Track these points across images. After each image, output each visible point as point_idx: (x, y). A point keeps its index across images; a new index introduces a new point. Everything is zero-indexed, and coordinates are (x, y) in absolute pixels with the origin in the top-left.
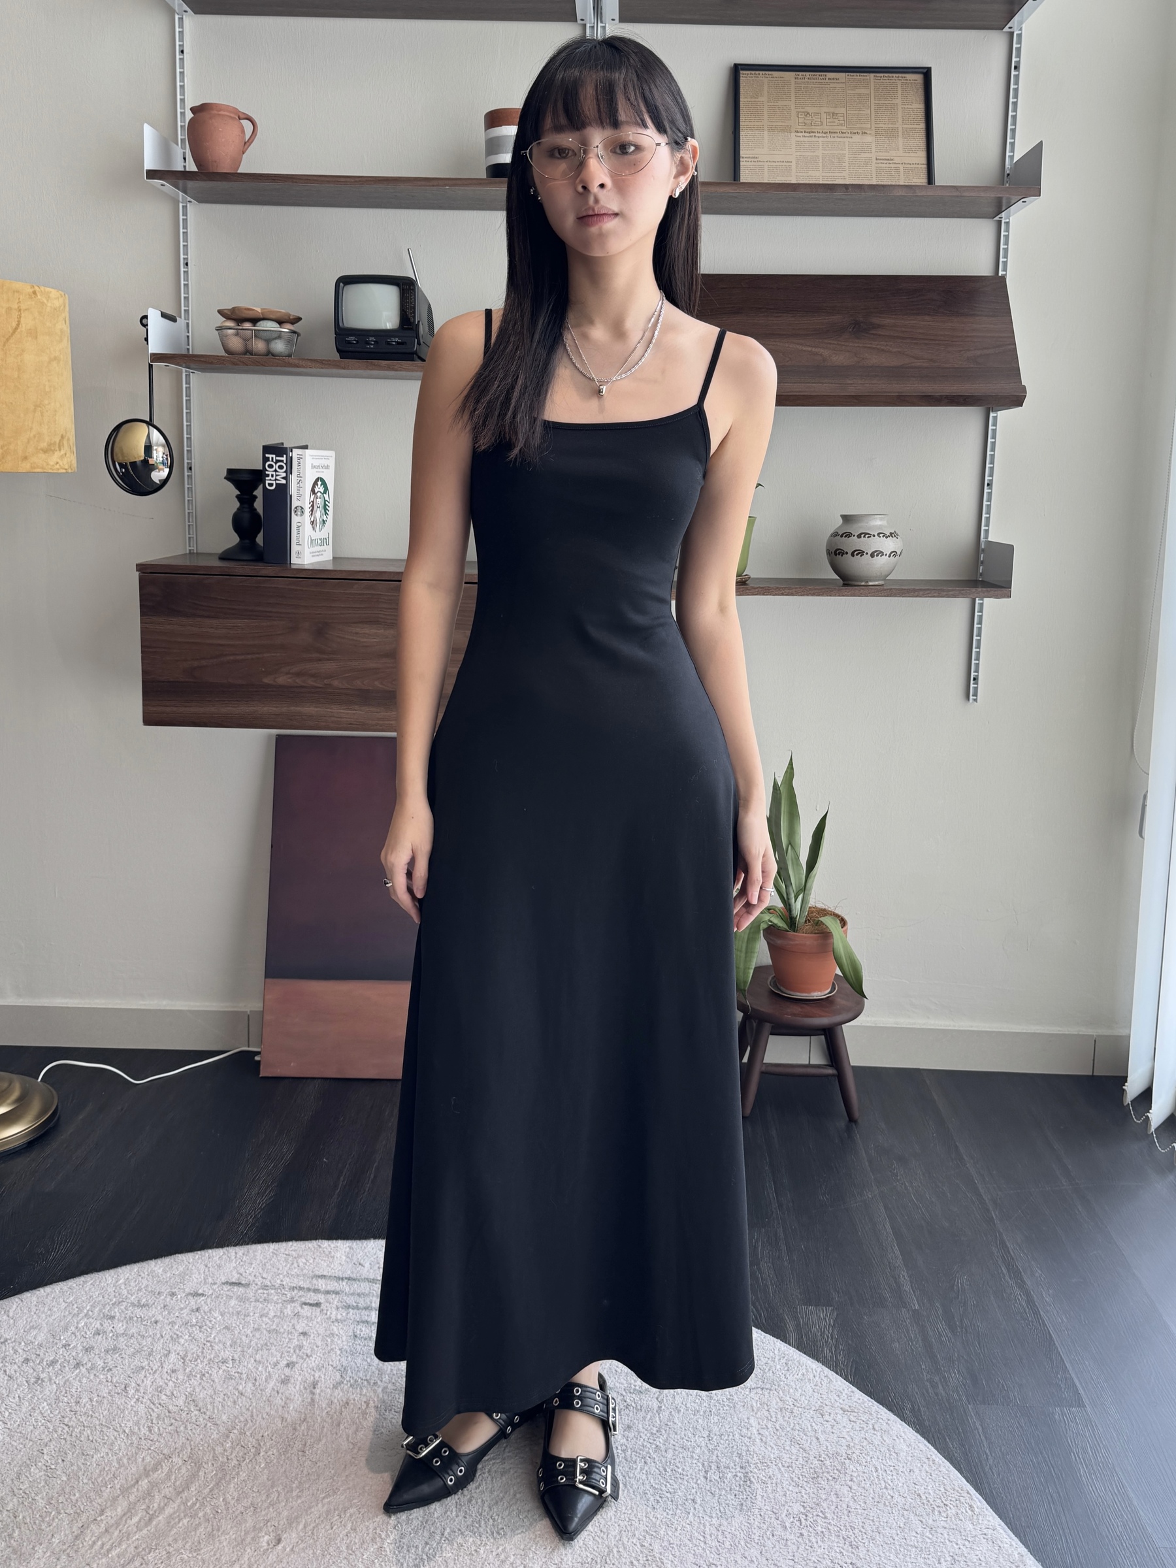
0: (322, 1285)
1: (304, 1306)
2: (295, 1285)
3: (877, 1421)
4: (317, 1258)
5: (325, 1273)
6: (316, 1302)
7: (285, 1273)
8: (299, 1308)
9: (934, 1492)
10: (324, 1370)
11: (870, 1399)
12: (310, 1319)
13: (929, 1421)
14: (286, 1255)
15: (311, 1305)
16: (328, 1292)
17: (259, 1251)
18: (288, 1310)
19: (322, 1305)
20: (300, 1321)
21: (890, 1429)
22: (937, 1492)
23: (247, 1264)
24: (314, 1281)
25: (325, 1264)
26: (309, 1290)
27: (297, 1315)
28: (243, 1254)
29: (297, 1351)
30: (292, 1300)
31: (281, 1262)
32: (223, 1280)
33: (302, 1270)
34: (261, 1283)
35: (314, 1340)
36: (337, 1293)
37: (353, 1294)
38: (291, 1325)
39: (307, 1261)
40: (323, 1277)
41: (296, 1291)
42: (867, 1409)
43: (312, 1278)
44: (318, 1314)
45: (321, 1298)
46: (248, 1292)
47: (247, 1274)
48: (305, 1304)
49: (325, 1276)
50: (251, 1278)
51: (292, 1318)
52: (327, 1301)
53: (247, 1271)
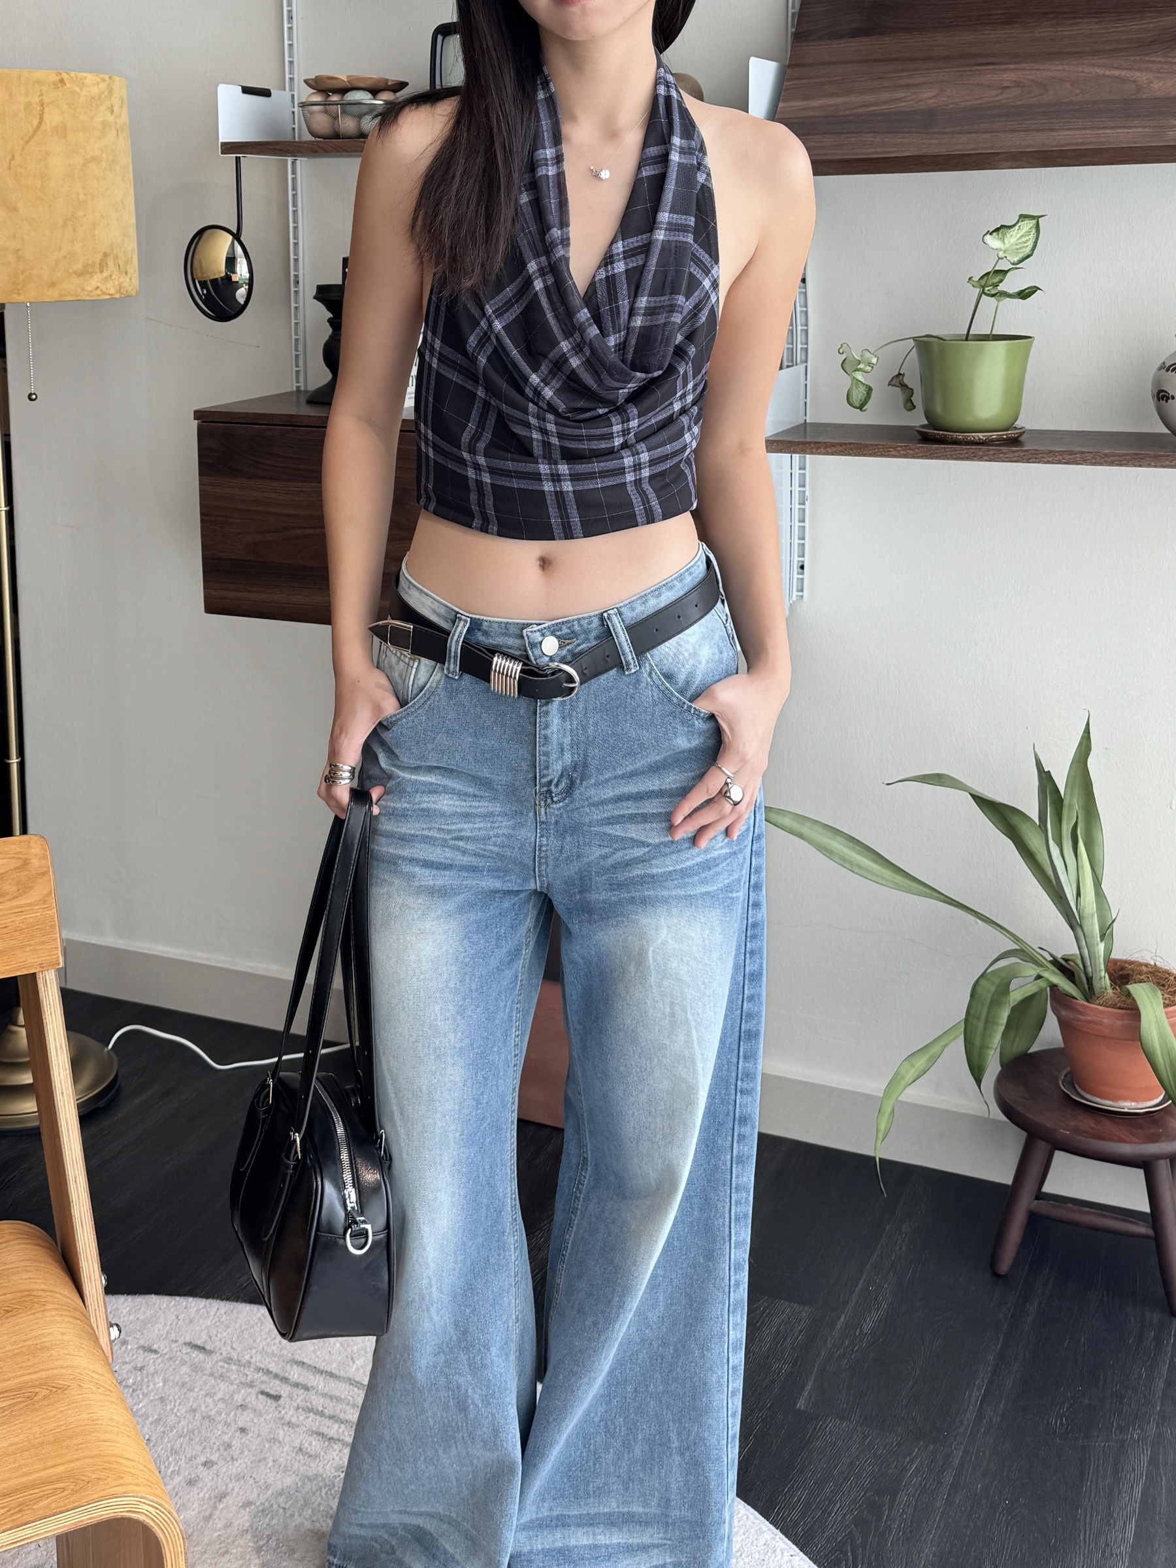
0: (294, 1374)
1: (260, 1397)
2: (263, 1366)
5: (305, 1360)
6: (276, 1394)
7: (261, 1348)
8: (254, 1397)
12: (259, 1413)
15: (269, 1395)
16: (297, 1385)
17: (245, 1314)
18: (239, 1398)
19: (282, 1399)
20: (246, 1413)
23: (222, 1325)
24: (288, 1368)
25: (312, 1349)
26: (276, 1376)
27: (246, 1404)
29: (223, 1449)
30: (251, 1385)
32: (187, 1340)
33: (281, 1350)
34: (228, 1354)
35: (250, 1441)
37: (325, 1395)
41: (260, 1375)
43: (288, 1363)
44: (271, 1409)
45: (285, 1390)
46: (207, 1361)
47: (218, 1339)
48: (263, 1393)
49: (303, 1363)
50: (219, 1345)
51: (238, 1408)
52: (290, 1397)
53: (219, 1335)
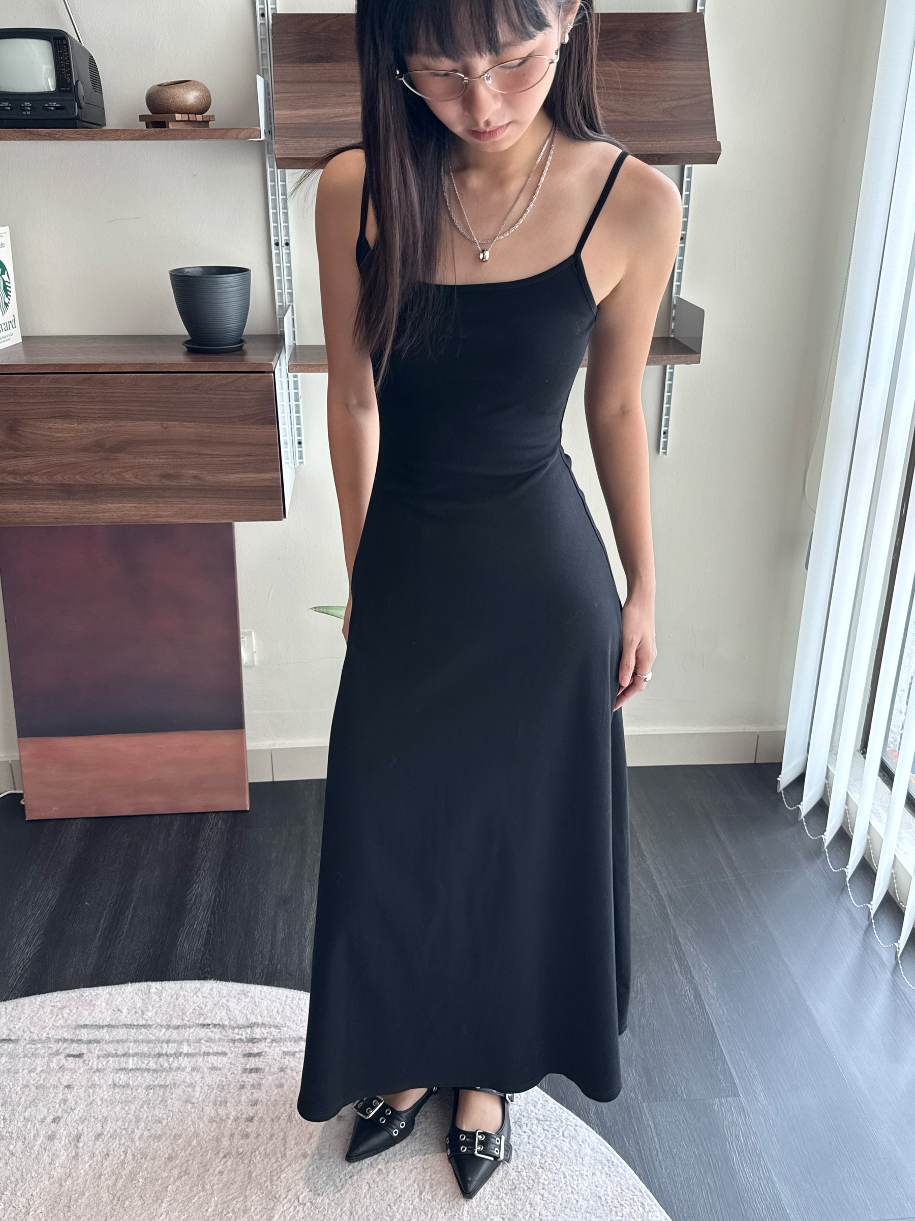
0: (84, 1035)
1: (68, 1058)
2: (60, 1037)
3: (567, 1128)
4: (80, 1008)
5: (87, 1023)
6: (78, 1053)
7: (51, 1025)
8: (64, 1061)
9: (612, 1193)
10: (86, 1122)
11: (561, 1106)
12: (74, 1071)
13: (610, 1121)
14: (52, 1006)
15: (74, 1056)
16: (89, 1042)
17: (27, 1005)
18: (54, 1065)
19: (85, 1055)
20: (65, 1073)
21: (577, 1135)
22: (615, 1192)
23: (16, 1019)
24: (78, 1032)
25: (87, 1013)
26: (72, 1041)
27: (62, 1068)
28: (13, 1009)
29: (62, 1105)
30: (57, 1053)
31: (47, 1014)
33: (66, 1021)
34: (30, 1038)
35: (78, 1092)
36: (97, 1042)
37: (112, 1042)
38: (56, 1078)
39: (71, 1011)
40: (85, 1026)
41: (60, 1044)
42: (558, 1117)
43: (76, 1029)
44: (81, 1065)
45: (83, 1048)
46: (17, 1047)
47: (17, 1029)
48: (69, 1056)
49: (87, 1025)
50: (20, 1033)
51: (57, 1072)
52: (90, 1051)
53: (16, 1027)
